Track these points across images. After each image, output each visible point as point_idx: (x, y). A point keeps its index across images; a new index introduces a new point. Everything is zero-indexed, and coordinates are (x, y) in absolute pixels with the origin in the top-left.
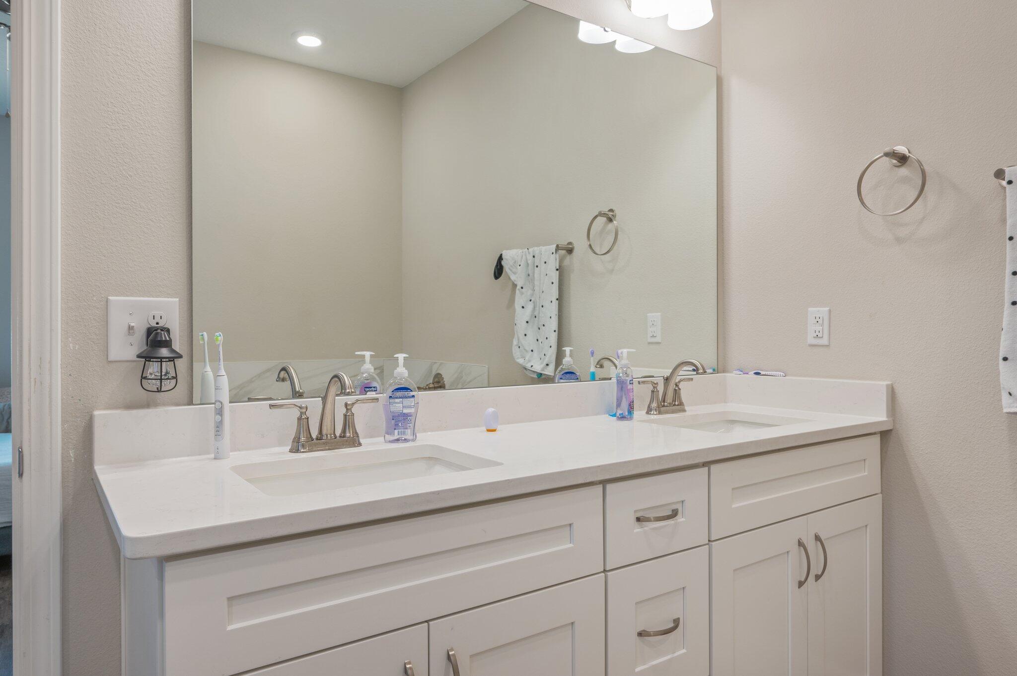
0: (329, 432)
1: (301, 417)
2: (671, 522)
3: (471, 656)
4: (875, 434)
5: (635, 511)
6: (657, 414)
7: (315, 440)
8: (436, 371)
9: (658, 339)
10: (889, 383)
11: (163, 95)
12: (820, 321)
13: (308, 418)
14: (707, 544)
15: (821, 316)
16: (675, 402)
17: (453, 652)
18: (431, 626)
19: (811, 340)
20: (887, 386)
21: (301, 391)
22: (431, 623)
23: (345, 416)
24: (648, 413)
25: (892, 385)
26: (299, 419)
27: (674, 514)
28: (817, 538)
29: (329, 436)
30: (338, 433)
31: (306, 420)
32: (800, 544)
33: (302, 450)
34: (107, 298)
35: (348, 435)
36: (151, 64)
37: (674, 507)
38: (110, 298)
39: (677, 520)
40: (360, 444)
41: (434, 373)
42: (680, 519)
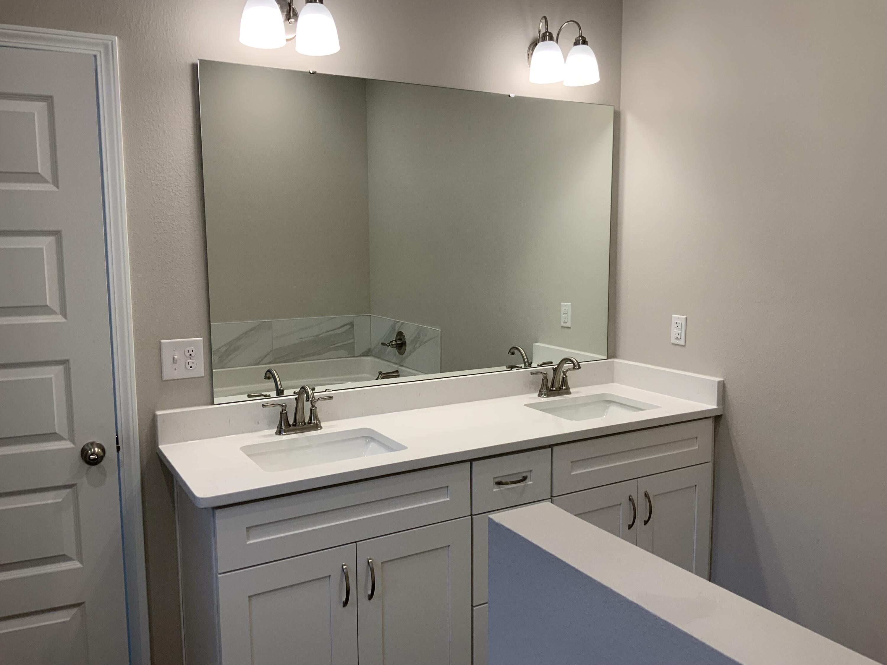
0: (300, 420)
1: (283, 411)
2: (521, 484)
3: (382, 563)
4: (710, 417)
5: (494, 478)
6: (545, 397)
7: (291, 426)
8: (399, 329)
9: (568, 325)
10: (721, 379)
11: (187, 206)
12: (680, 327)
13: (287, 412)
14: (550, 498)
15: (680, 322)
16: (563, 387)
17: (371, 560)
18: (357, 545)
19: (673, 341)
20: (719, 382)
21: (282, 389)
22: (358, 543)
23: (311, 410)
24: (539, 395)
25: (723, 381)
26: (281, 413)
27: (525, 479)
28: (646, 495)
29: (301, 424)
30: (307, 420)
31: (285, 415)
32: (630, 499)
33: (284, 434)
34: (160, 342)
35: (313, 422)
36: (178, 187)
37: (525, 475)
38: (161, 341)
39: (526, 483)
40: (321, 428)
41: (396, 332)
42: (529, 482)
